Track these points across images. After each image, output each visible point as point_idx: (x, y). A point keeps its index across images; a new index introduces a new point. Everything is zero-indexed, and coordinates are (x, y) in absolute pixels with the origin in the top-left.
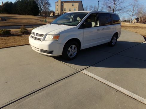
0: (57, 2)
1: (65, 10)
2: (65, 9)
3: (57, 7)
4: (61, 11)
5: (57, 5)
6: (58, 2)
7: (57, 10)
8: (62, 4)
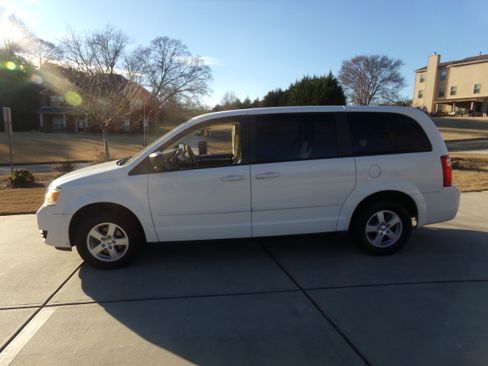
0: (424, 70)
1: (453, 93)
2: (452, 88)
3: (422, 86)
4: (435, 99)
5: (422, 80)
6: (426, 68)
7: (420, 96)
8: (444, 73)
